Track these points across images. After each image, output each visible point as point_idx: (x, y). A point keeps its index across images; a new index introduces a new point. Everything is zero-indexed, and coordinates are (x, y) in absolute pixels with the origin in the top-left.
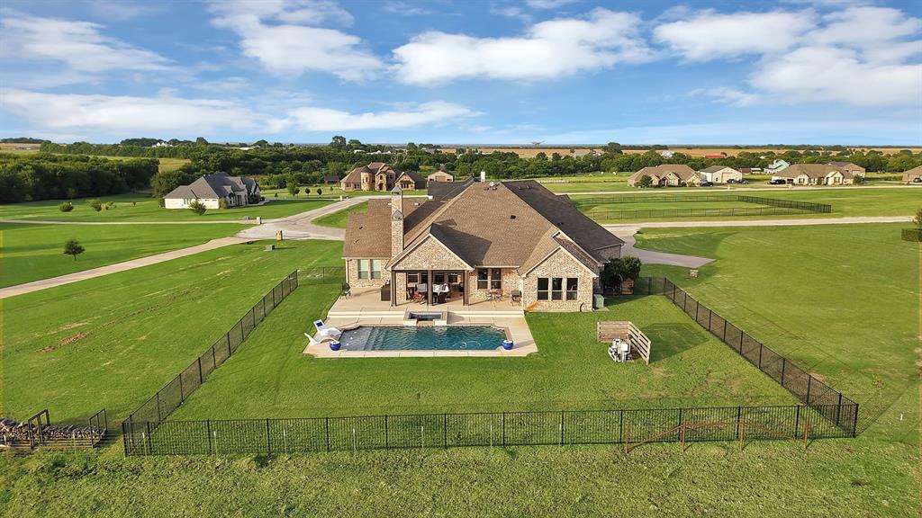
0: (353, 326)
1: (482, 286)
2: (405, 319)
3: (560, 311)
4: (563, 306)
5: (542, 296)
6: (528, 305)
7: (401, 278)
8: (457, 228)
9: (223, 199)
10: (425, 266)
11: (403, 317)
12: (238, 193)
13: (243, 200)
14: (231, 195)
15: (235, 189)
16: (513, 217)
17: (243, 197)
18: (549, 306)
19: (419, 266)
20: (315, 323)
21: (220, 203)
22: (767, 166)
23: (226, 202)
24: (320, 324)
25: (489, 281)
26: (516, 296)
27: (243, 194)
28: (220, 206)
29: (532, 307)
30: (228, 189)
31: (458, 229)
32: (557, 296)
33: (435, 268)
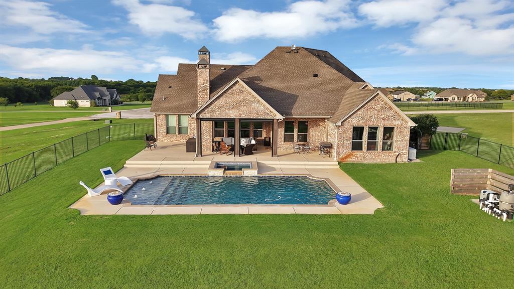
0: (150, 175)
1: (288, 139)
2: (210, 168)
3: (375, 162)
4: (379, 157)
5: (357, 147)
6: (342, 156)
7: (207, 127)
8: (262, 84)
9: (93, 101)
10: (233, 114)
11: (208, 166)
12: (104, 98)
13: (107, 102)
14: (99, 99)
15: (102, 95)
16: (316, 75)
17: (107, 100)
18: (364, 157)
19: (226, 114)
20: (102, 171)
21: (91, 103)
22: (423, 95)
23: (95, 103)
24: (108, 173)
25: (296, 133)
26: (327, 148)
27: (108, 98)
28: (91, 105)
29: (346, 157)
30: (97, 95)
31: (264, 85)
32: (372, 146)
33: (243, 116)
